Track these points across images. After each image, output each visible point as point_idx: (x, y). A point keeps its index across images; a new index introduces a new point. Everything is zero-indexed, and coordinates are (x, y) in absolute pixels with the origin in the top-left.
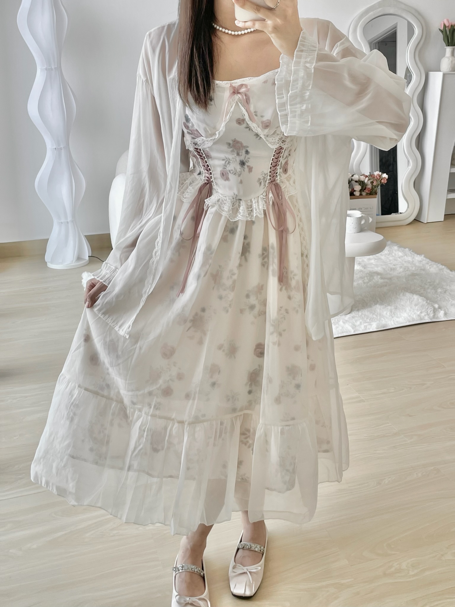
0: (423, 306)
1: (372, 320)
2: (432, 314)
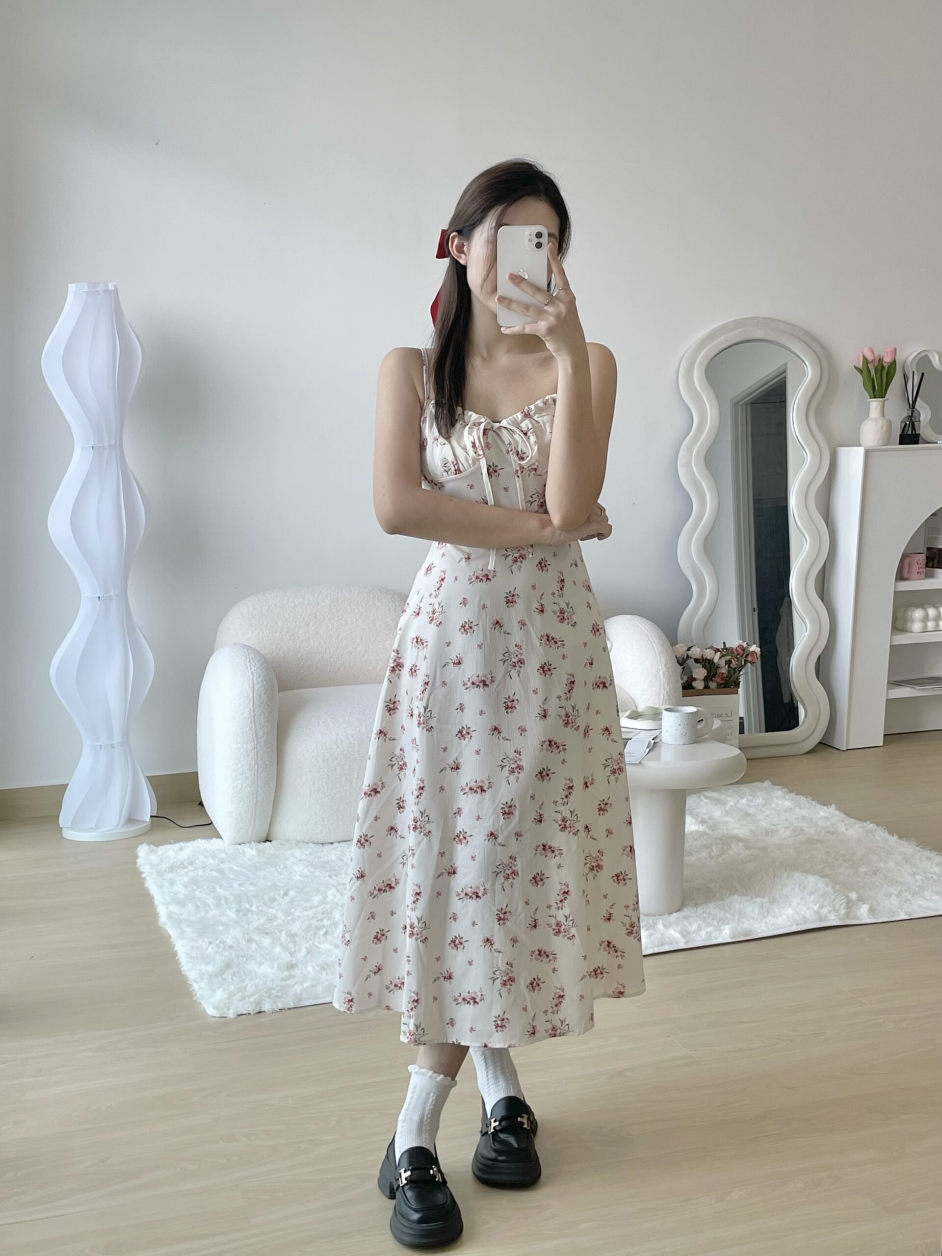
0: (825, 895)
1: (724, 921)
2: (844, 911)
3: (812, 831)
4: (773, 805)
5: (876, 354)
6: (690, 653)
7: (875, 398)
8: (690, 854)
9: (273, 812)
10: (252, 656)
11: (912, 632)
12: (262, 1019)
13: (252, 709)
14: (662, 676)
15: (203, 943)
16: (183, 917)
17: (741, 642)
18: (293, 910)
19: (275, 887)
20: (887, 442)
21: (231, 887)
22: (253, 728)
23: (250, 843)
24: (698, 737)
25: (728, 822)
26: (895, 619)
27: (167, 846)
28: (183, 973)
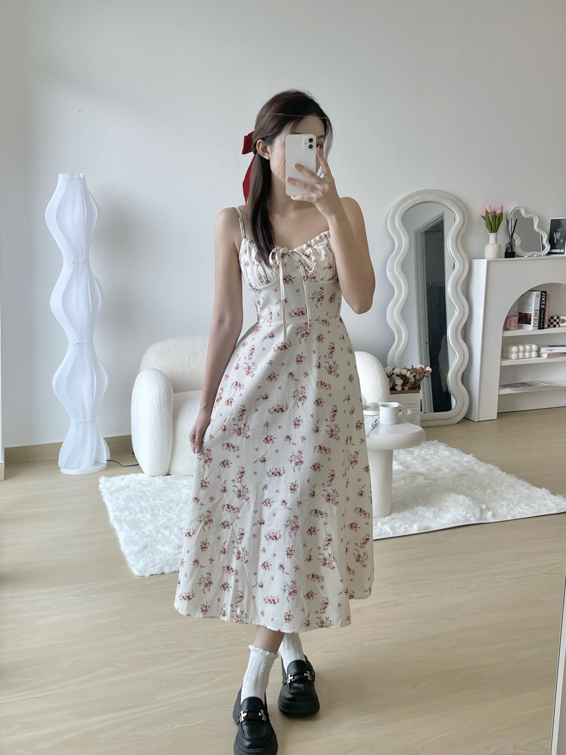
0: (468, 506)
1: (413, 521)
2: (479, 514)
3: (461, 469)
4: (440, 454)
5: (492, 209)
6: (394, 371)
7: (492, 232)
8: (395, 482)
9: (171, 459)
10: (159, 375)
11: (511, 359)
12: (164, 577)
13: (159, 403)
14: (379, 385)
15: (133, 534)
16: (122, 518)
17: (421, 365)
18: (181, 514)
19: (172, 501)
20: (499, 257)
21: (149, 501)
22: (160, 414)
24: (399, 420)
25: (415, 464)
26: (503, 351)
27: (114, 477)
28: (122, 551)
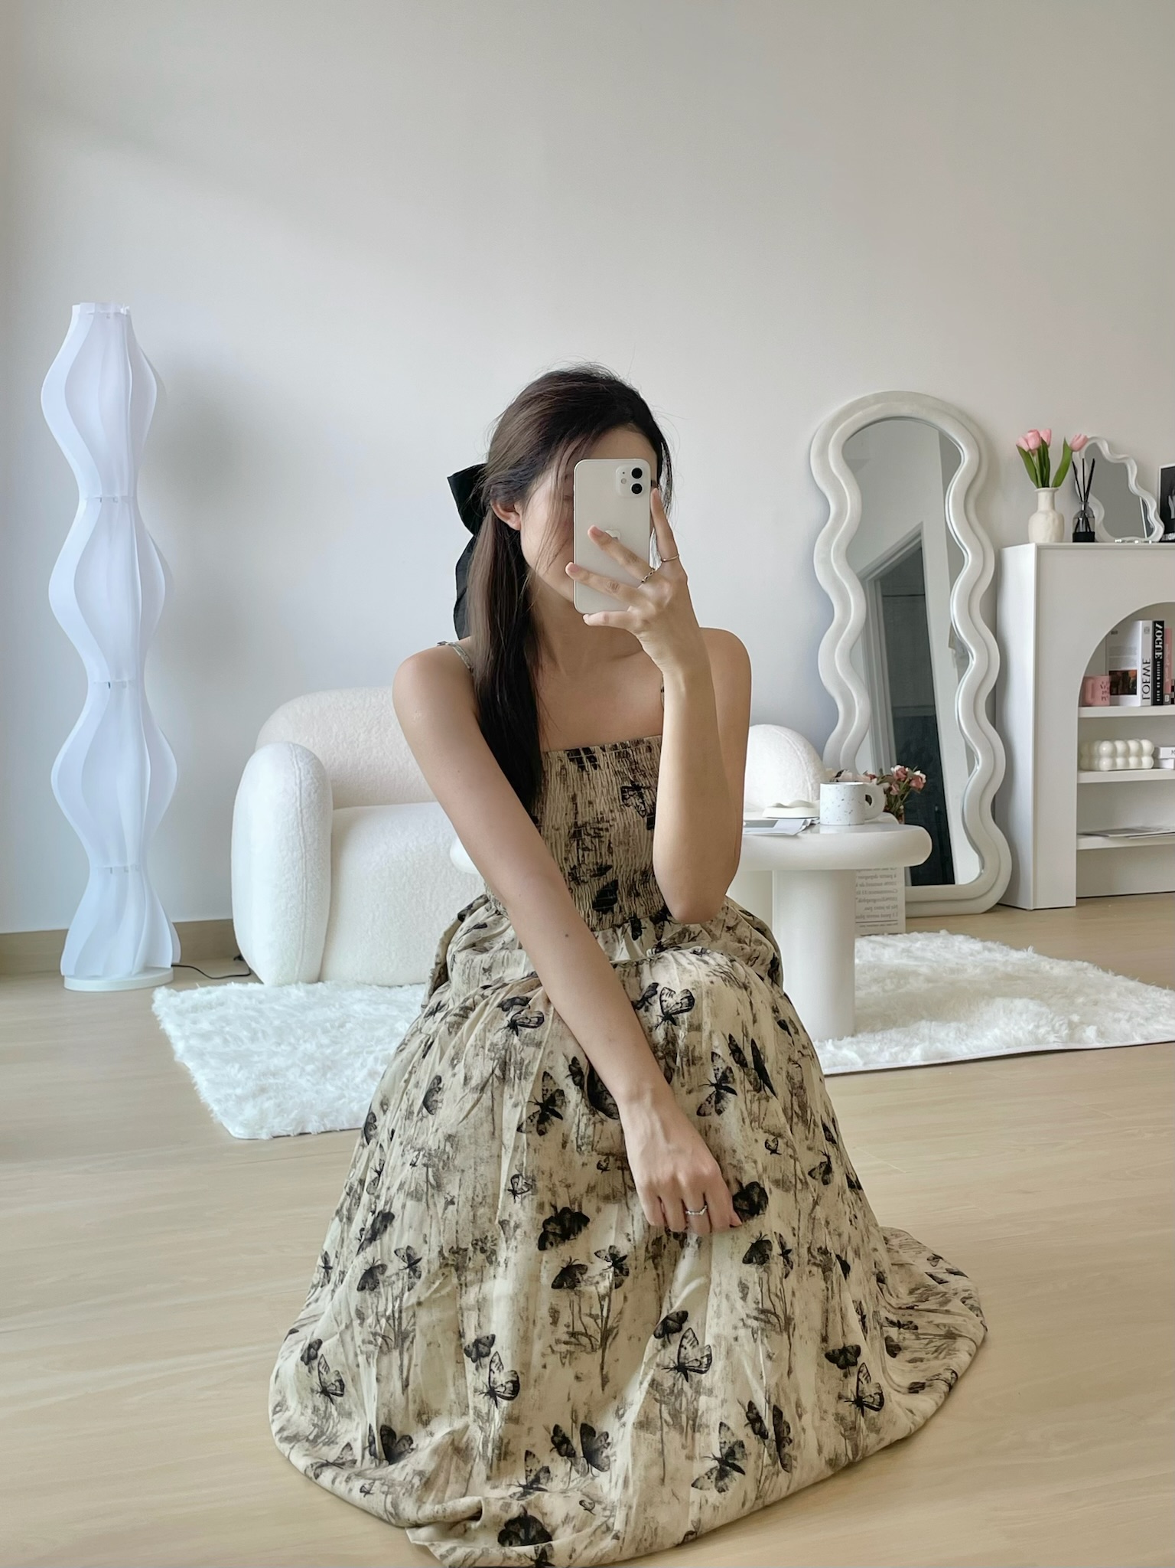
0: (1039, 1015)
1: (909, 1044)
2: (1067, 1031)
3: (1009, 970)
7: (1043, 488)
8: (859, 989)
10: (298, 752)
15: (231, 1070)
16: (206, 1050)
20: (1060, 538)
22: (301, 833)
23: (296, 983)
26: (1081, 754)
